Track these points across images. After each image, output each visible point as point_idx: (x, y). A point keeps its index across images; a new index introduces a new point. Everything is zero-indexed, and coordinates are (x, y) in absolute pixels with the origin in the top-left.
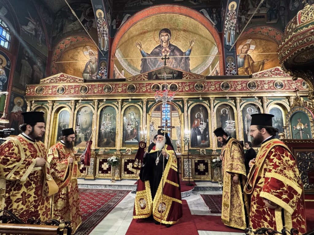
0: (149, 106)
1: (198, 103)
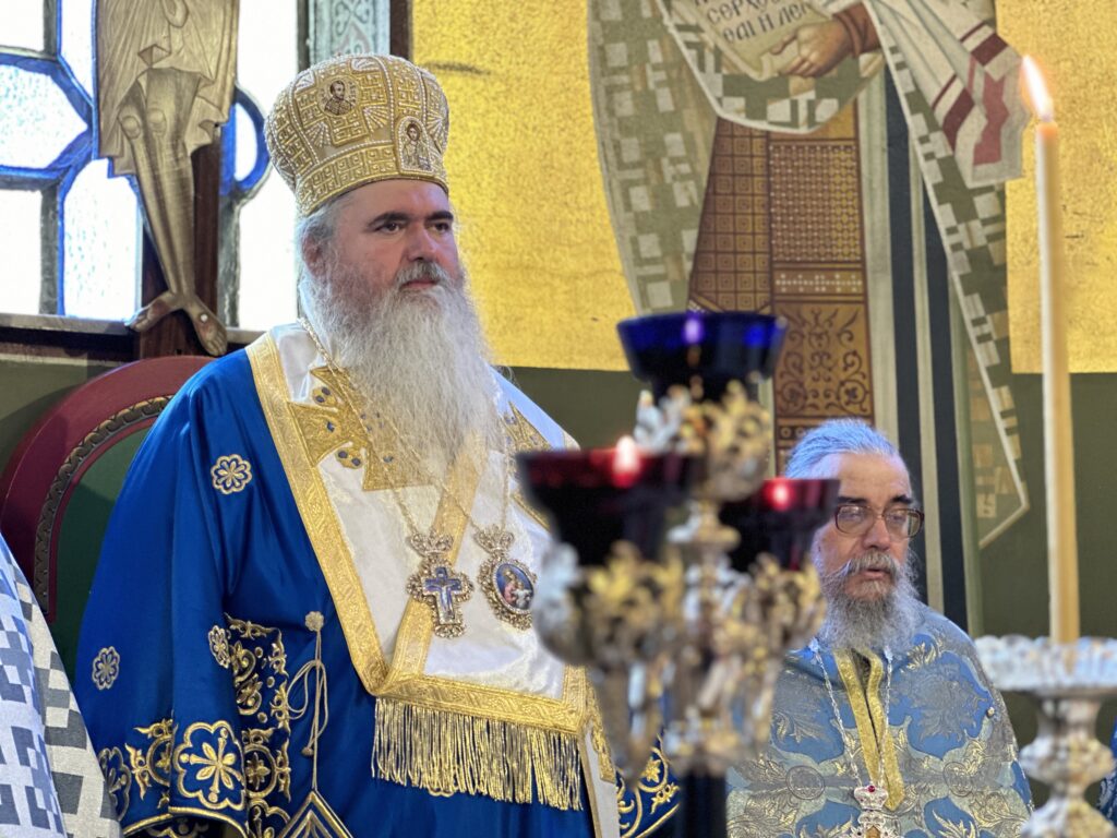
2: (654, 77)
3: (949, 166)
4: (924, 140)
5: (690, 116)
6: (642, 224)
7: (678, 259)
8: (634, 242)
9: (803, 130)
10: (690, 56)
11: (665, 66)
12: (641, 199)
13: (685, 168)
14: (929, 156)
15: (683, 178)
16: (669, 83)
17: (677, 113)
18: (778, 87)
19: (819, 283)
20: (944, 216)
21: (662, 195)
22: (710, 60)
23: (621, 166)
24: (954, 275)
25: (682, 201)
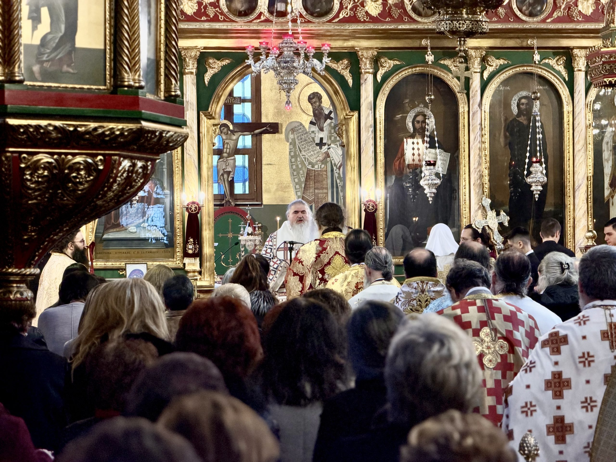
0: (207, 78)
1: (418, 69)
2: (298, 163)
3: (339, 174)
4: (336, 170)
5: (304, 169)
6: (297, 184)
7: (302, 188)
8: (295, 186)
9: (320, 169)
10: (304, 159)
11: (300, 161)
12: (296, 180)
13: (303, 175)
14: (336, 173)
15: (302, 177)
16: (300, 164)
17: (302, 168)
18: (316, 163)
19: (321, 191)
20: (338, 181)
21: (299, 179)
22: (306, 160)
23: (294, 176)
24: (339, 189)
25: (302, 180)
